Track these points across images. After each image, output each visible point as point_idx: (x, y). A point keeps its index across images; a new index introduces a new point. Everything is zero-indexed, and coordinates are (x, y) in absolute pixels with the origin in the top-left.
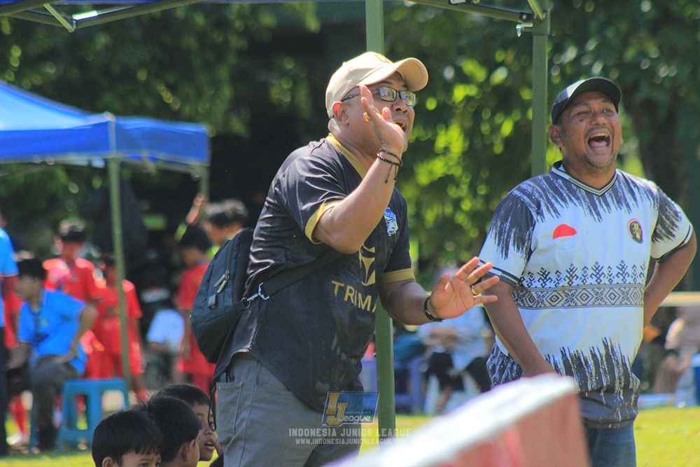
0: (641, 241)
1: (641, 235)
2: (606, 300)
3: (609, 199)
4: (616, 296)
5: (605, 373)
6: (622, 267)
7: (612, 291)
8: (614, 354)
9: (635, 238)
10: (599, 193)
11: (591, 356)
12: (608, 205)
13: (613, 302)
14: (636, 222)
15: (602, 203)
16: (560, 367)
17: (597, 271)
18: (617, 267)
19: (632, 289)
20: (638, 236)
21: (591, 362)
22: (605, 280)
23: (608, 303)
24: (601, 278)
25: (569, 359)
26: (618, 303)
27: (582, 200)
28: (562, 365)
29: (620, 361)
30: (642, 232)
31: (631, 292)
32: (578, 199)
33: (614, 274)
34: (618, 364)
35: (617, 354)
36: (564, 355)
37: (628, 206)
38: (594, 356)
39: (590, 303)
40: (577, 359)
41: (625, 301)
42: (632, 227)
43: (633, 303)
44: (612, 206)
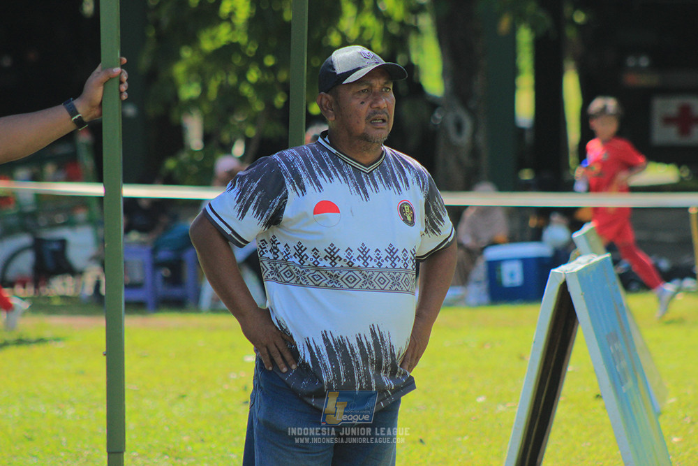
0: (412, 224)
1: (413, 218)
2: (376, 285)
3: (377, 178)
4: (385, 281)
5: (373, 362)
6: (392, 251)
7: (381, 275)
8: (383, 344)
9: (405, 220)
10: (368, 170)
11: (357, 344)
12: (375, 184)
13: (382, 286)
14: (407, 204)
15: (370, 181)
16: (322, 354)
17: (364, 253)
18: (386, 250)
19: (403, 274)
20: (409, 218)
21: (357, 350)
22: (372, 264)
23: (377, 287)
24: (368, 261)
25: (333, 344)
26: (387, 288)
27: (348, 177)
28: (325, 351)
29: (389, 350)
30: (413, 214)
31: (402, 277)
32: (344, 175)
33: (383, 258)
34: (386, 354)
35: (386, 343)
36: (326, 340)
37: (398, 186)
38: (360, 343)
39: (357, 286)
40: (341, 345)
41: (396, 286)
42: (402, 210)
43: (404, 289)
44: (380, 185)
